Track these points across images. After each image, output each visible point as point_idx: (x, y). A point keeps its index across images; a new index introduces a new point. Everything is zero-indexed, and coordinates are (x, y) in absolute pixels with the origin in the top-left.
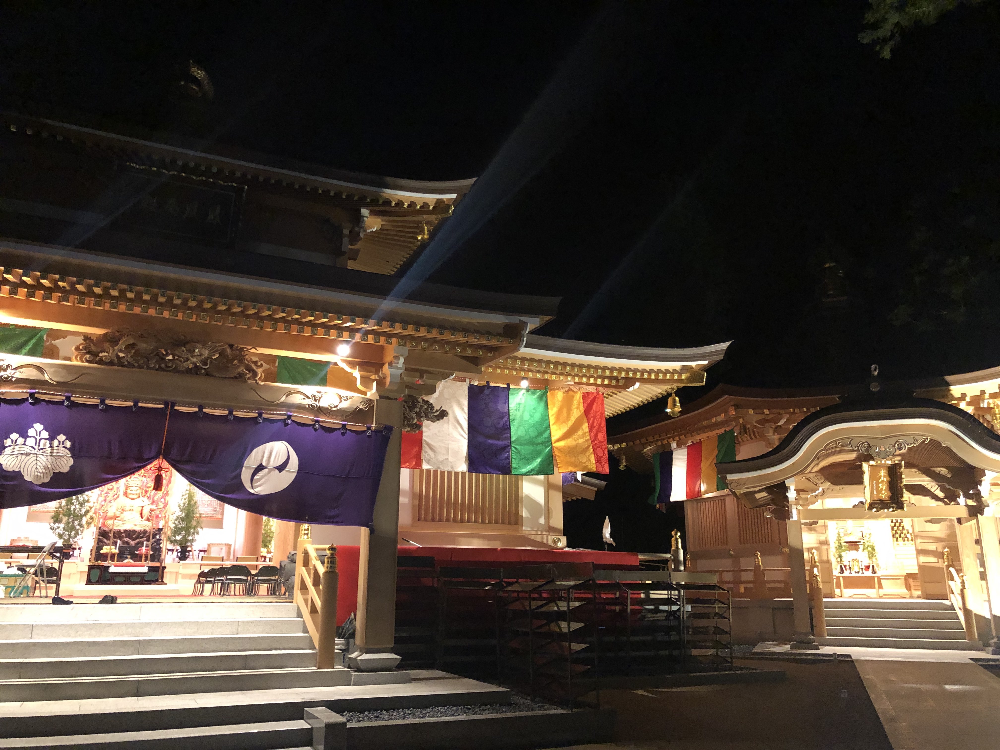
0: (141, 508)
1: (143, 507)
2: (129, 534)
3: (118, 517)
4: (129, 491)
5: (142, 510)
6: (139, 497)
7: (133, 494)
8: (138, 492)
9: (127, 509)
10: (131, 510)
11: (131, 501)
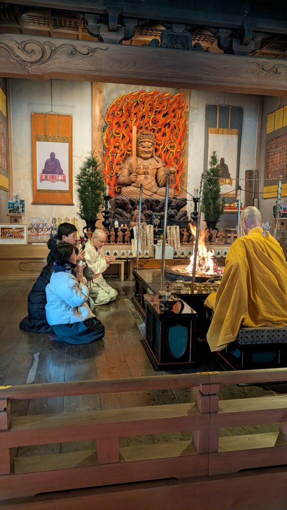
0: (156, 170)
1: (158, 169)
2: (152, 205)
3: (134, 182)
4: (141, 149)
5: (157, 173)
6: (152, 157)
7: (147, 152)
8: (151, 149)
9: (141, 171)
10: (146, 173)
11: (144, 161)
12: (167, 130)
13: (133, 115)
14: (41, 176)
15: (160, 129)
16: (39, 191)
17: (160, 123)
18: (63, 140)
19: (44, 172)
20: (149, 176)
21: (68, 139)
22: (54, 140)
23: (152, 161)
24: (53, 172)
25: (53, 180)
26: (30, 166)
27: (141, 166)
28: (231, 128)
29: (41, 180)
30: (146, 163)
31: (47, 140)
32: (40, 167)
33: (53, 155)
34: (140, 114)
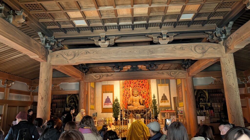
9: (134, 100)
10: (136, 101)
11: (135, 97)
12: (143, 86)
13: (132, 83)
14: (104, 104)
15: (141, 86)
16: (104, 108)
17: (141, 84)
18: (111, 92)
19: (105, 102)
20: (137, 102)
21: (112, 92)
22: (108, 92)
23: (138, 97)
24: (108, 102)
25: (108, 104)
26: (101, 101)
27: (134, 99)
28: (166, 83)
29: (104, 105)
30: (136, 98)
31: (106, 92)
32: (104, 101)
33: (108, 97)
34: (134, 82)
